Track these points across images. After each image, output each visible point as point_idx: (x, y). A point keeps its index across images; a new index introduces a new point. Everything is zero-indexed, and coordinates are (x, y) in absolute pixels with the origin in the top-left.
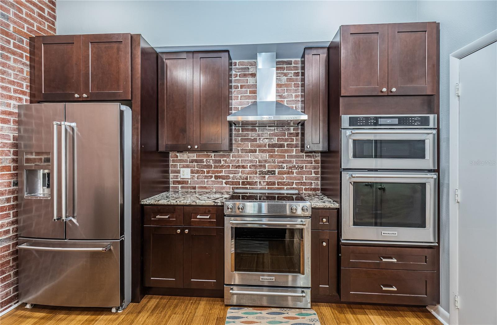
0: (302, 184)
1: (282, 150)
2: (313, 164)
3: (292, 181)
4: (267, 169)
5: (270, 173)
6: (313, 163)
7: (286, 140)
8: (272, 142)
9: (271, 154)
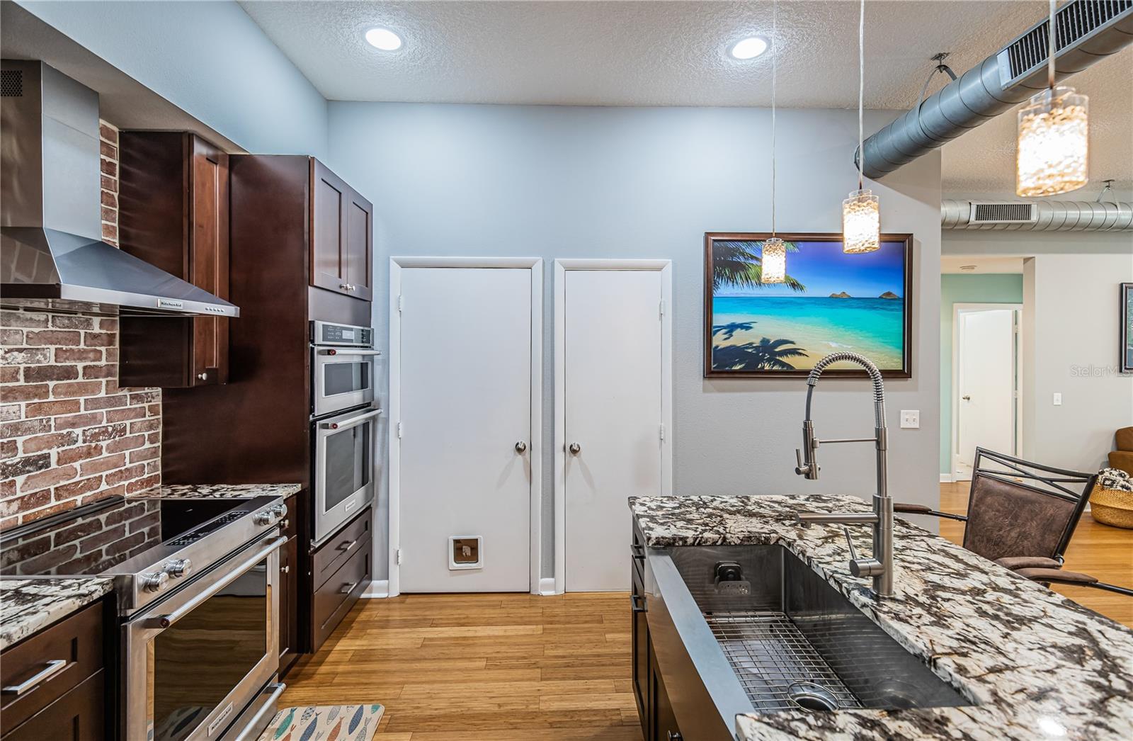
0: (121, 475)
1: (70, 385)
2: (147, 418)
3: (97, 475)
4: (21, 455)
5: (31, 465)
6: (148, 413)
7: (81, 355)
8: (39, 361)
9: (36, 400)
